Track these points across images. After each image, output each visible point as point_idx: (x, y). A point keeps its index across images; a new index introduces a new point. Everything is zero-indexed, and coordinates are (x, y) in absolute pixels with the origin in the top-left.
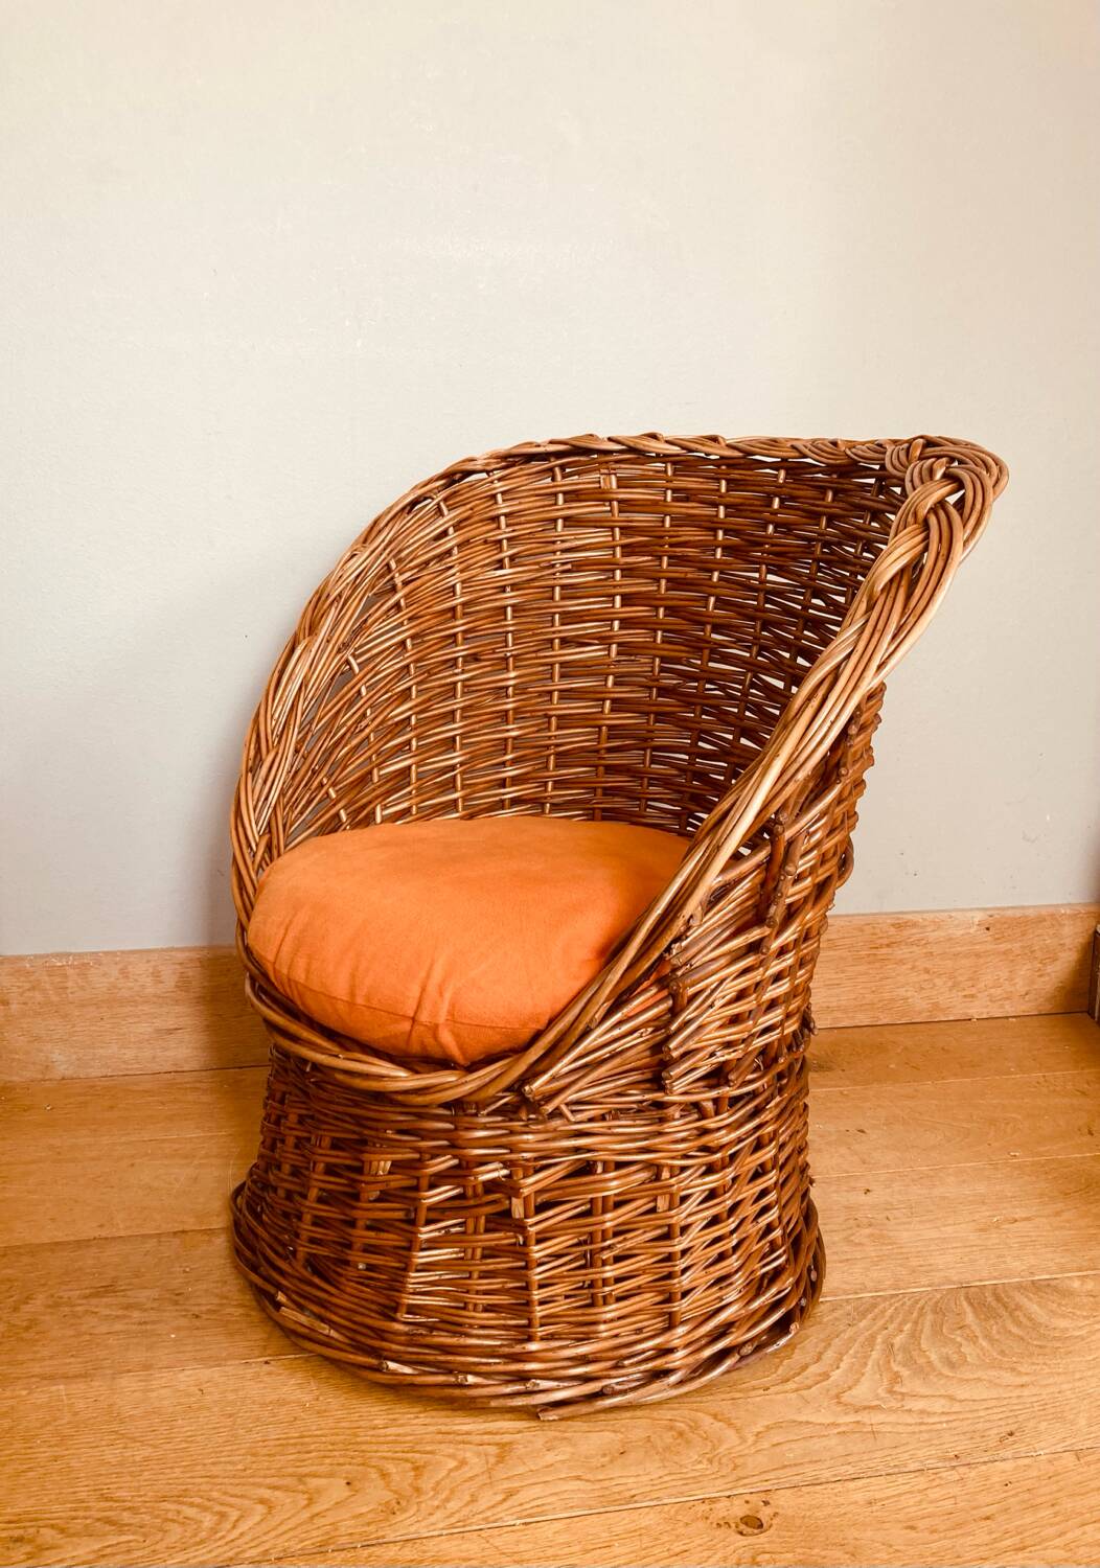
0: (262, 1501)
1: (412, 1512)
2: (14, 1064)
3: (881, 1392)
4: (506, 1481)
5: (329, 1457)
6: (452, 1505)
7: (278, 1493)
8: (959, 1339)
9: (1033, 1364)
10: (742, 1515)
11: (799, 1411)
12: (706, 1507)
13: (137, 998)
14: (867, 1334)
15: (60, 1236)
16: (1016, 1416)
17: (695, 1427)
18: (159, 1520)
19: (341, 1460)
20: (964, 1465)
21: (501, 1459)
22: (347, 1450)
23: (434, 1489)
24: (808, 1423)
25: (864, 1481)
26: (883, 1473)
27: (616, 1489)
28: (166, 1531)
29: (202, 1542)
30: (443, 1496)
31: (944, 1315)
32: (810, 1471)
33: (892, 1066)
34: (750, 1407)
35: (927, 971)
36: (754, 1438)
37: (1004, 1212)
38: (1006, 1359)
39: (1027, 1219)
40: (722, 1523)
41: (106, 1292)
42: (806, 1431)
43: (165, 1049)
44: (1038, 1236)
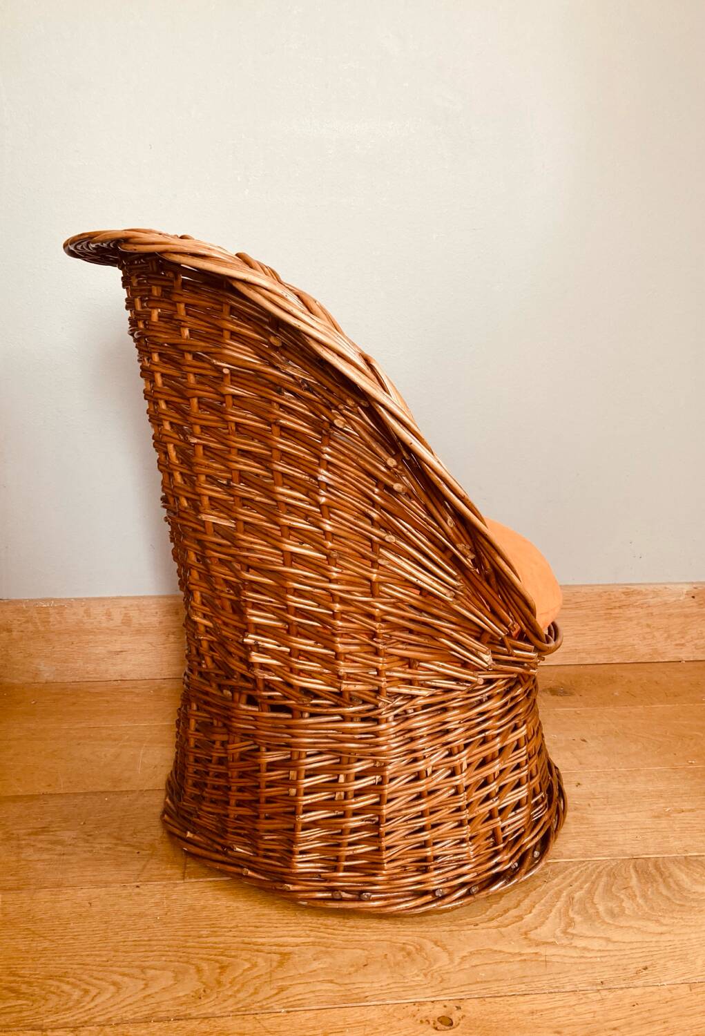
0: (114, 984)
1: (213, 998)
2: (15, 672)
3: (558, 933)
4: (280, 981)
5: (166, 955)
6: (241, 995)
7: (126, 979)
8: (622, 896)
9: (673, 918)
10: (440, 1016)
11: (496, 943)
12: (415, 1008)
13: (95, 630)
14: (556, 889)
15: (21, 792)
16: (652, 956)
17: (420, 949)
18: (44, 992)
19: (173, 959)
20: (606, 989)
21: (281, 964)
22: (178, 951)
23: (230, 983)
24: (500, 951)
25: (533, 996)
26: (547, 991)
27: (357, 991)
28: (47, 1000)
29: (69, 1009)
30: (236, 989)
31: (616, 878)
32: (494, 987)
33: (616, 694)
34: (462, 938)
35: (648, 626)
36: (460, 960)
37: (675, 804)
38: (654, 914)
39: (692, 810)
40: (424, 1020)
41: (43, 831)
42: (498, 957)
43: (114, 665)
44: (697, 824)
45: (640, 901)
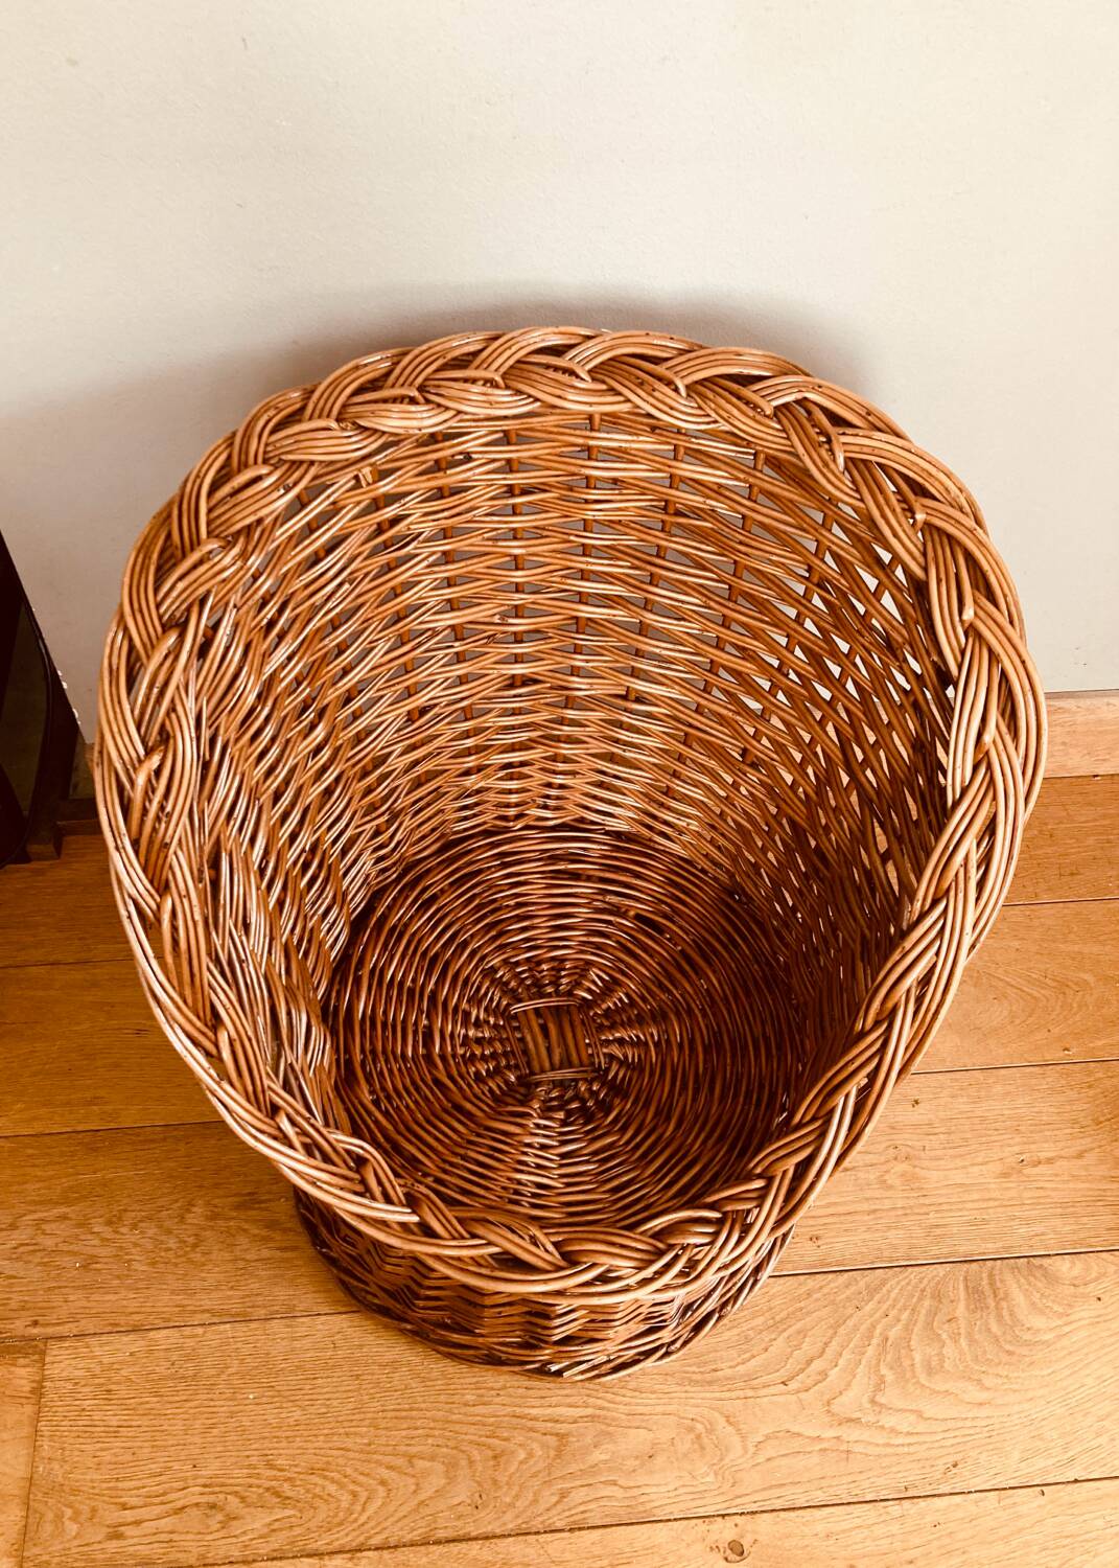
0: (383, 1483)
1: (490, 1509)
3: (865, 1400)
4: (561, 1480)
6: (521, 1504)
7: (394, 1475)
8: (944, 1336)
9: (997, 1375)
10: (731, 1540)
11: (795, 1419)
14: (869, 1321)
16: (966, 1443)
17: (710, 1430)
18: (310, 1496)
19: (440, 1441)
21: (559, 1454)
22: (444, 1429)
25: (830, 1510)
26: (846, 1501)
30: (514, 1493)
32: (789, 1494)
36: (754, 1449)
40: (714, 1546)
44: (1054, 1189)
45: (963, 1342)
